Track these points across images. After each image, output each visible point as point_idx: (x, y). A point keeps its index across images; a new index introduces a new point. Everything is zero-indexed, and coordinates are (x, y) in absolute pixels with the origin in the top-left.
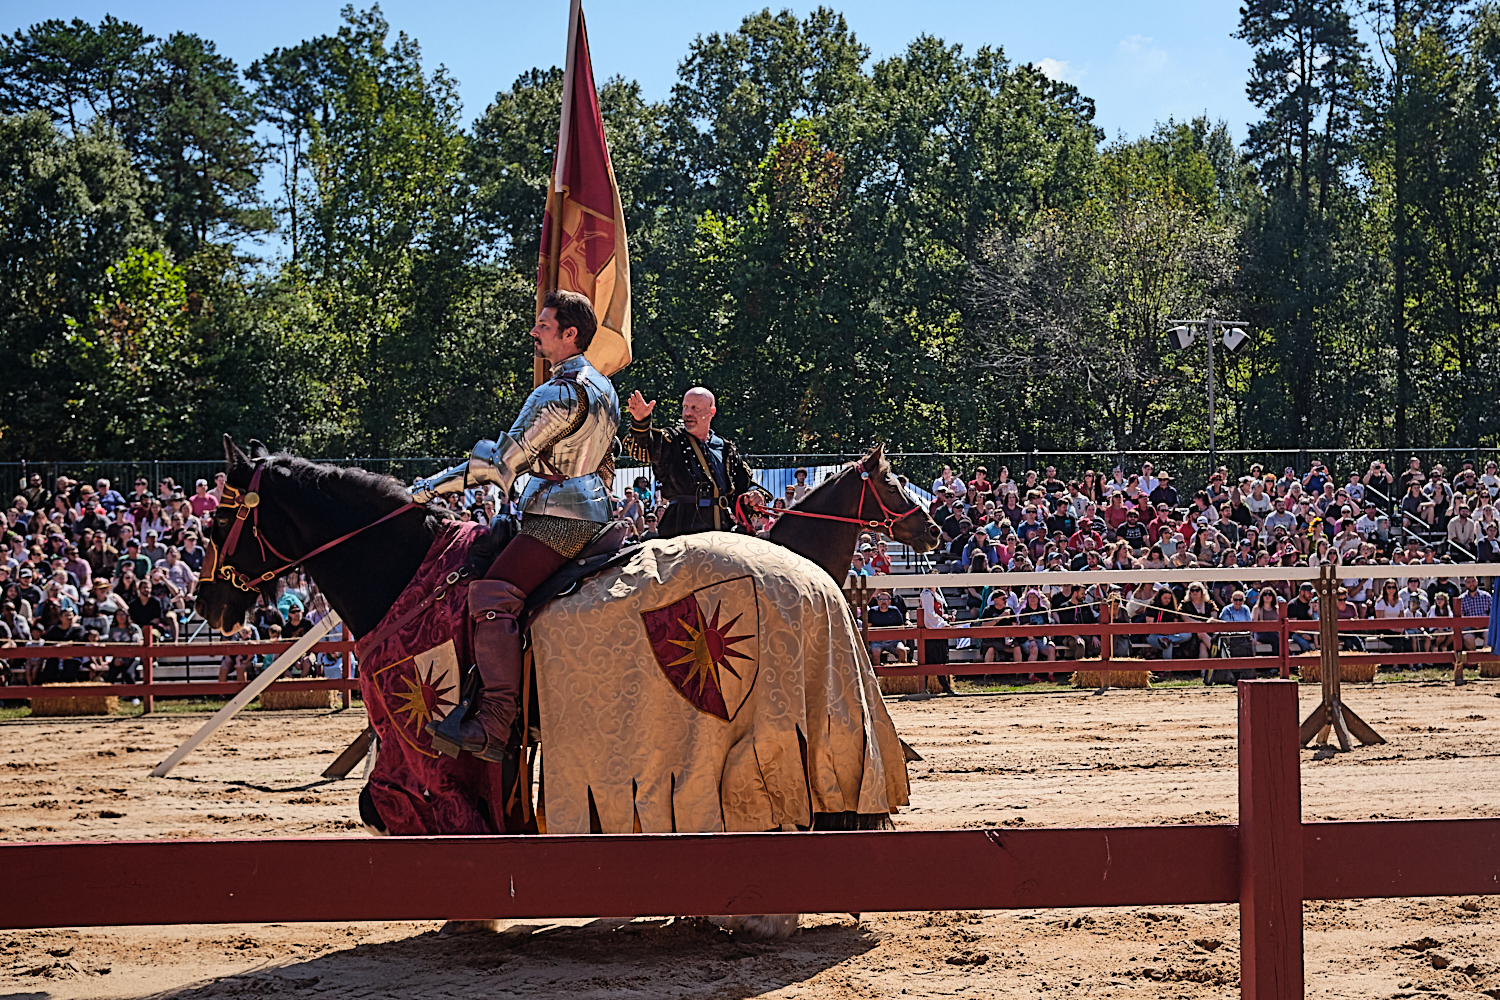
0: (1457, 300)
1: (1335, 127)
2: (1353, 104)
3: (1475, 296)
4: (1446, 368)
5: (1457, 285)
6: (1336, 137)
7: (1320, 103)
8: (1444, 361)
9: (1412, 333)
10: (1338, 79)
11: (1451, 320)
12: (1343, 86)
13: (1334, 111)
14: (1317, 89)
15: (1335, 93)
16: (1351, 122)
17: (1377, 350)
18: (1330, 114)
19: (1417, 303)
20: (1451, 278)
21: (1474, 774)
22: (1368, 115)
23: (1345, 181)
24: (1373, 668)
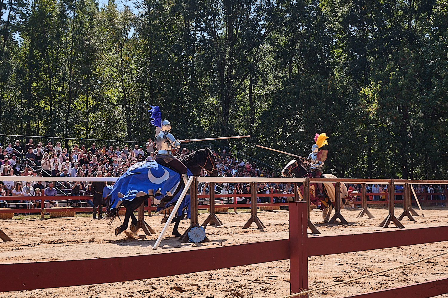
0: (50, 85)
1: (11, 18)
2: (18, 11)
3: (56, 84)
4: (45, 109)
5: (50, 80)
6: (11, 22)
7: (6, 9)
8: (45, 106)
9: (34, 95)
10: (13, 2)
11: (47, 92)
12: (15, 5)
13: (11, 13)
14: (5, 4)
15: (11, 7)
16: (17, 18)
17: (21, 100)
18: (9, 14)
19: (37, 85)
20: (49, 77)
21: (42, 251)
22: (23, 16)
23: (14, 39)
24: (12, 214)
